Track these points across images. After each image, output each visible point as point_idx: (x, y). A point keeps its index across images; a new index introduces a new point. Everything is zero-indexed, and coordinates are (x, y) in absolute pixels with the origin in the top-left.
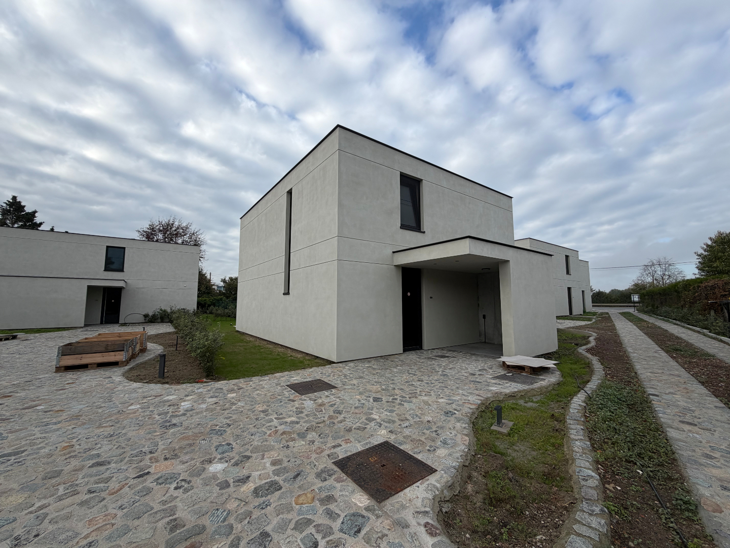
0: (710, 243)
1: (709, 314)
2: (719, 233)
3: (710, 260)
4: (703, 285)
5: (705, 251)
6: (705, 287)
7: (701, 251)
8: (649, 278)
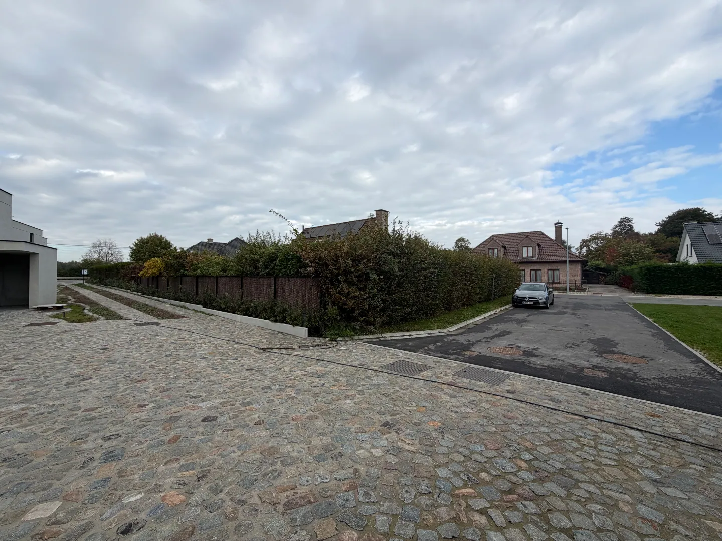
0: (137, 242)
1: (132, 281)
2: (142, 237)
3: (136, 253)
4: (131, 266)
5: (135, 246)
6: (132, 268)
7: (132, 246)
8: (96, 255)
